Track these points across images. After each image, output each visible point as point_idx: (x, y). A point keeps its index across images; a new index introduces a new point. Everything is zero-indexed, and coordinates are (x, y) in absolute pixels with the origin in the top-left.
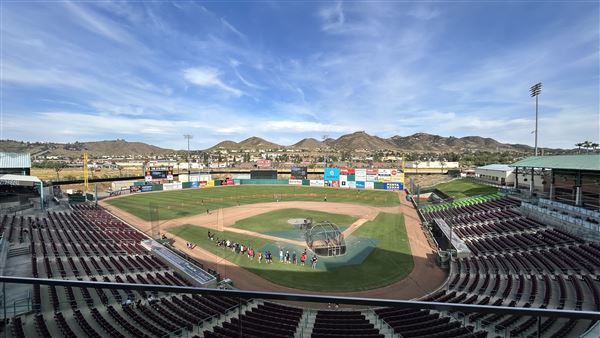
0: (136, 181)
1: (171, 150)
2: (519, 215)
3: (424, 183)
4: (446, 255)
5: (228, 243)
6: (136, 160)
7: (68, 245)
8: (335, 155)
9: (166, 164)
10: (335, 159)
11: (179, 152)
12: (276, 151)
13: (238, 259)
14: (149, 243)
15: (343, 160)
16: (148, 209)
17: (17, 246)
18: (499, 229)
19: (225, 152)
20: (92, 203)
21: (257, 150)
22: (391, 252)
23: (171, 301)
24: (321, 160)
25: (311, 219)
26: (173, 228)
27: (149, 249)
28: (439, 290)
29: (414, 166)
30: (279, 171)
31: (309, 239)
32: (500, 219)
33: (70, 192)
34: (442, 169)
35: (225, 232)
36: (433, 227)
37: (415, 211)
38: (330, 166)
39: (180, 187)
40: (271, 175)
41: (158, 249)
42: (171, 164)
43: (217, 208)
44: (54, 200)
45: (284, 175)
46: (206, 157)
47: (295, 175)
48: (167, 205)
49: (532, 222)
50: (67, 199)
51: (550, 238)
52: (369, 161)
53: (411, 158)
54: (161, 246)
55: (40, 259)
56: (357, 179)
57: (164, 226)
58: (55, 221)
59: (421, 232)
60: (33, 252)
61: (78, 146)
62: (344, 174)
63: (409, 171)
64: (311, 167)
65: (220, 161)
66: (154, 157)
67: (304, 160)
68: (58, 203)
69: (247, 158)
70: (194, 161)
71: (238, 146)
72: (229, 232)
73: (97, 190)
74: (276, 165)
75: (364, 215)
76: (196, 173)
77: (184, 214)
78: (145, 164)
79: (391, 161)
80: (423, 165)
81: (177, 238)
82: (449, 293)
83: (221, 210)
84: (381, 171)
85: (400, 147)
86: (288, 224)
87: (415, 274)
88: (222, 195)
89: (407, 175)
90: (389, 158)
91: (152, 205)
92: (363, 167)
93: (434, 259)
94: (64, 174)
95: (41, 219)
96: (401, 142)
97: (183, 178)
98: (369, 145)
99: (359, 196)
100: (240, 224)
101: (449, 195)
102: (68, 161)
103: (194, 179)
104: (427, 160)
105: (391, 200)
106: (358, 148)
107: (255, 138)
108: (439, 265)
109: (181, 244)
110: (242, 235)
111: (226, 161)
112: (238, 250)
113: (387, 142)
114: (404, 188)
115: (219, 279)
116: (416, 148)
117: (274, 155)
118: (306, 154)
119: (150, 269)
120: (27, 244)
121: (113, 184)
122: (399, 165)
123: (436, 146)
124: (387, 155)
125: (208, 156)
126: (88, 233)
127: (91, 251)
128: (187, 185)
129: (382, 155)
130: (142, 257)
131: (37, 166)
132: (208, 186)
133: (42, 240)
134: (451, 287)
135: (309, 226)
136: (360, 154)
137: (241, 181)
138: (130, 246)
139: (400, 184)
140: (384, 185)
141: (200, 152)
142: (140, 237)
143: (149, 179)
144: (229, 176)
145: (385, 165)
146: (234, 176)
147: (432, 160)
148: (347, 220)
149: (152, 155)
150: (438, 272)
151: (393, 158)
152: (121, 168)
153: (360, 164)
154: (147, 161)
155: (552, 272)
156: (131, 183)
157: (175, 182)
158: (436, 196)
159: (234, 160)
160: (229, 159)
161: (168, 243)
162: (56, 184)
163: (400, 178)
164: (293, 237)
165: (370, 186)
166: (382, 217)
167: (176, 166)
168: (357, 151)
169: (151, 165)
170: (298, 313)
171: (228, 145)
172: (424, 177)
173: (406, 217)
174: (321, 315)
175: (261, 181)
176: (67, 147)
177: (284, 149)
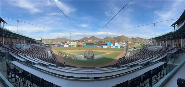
39: (68, 46)
40: (92, 44)
50: (45, 46)
56: (116, 46)
71: (88, 39)
84: (122, 43)
98: (125, 39)
113: (130, 39)
132: (74, 46)
139: (127, 47)
141: (78, 40)
143: (61, 44)
146: (82, 45)
165: (119, 47)
175: (89, 46)
177: (101, 40)
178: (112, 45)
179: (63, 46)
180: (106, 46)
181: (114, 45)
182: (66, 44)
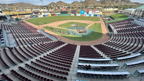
0: (31, 15)
1: (37, 6)
2: (133, 23)
3: (108, 15)
4: (111, 33)
6: (29, 8)
7: (20, 31)
8: (83, 6)
9: (37, 10)
10: (83, 8)
11: (40, 6)
12: (66, 5)
13: (61, 34)
14: (39, 31)
15: (85, 8)
17: (7, 31)
18: (126, 27)
19: (53, 6)
20: (22, 21)
21: (61, 5)
22: (97, 33)
23: (47, 43)
24: (79, 8)
27: (39, 32)
28: (108, 41)
29: (105, 10)
30: (68, 11)
31: (77, 29)
32: (127, 24)
33: (15, 18)
34: (113, 11)
36: (108, 26)
38: (82, 10)
39: (43, 16)
40: (66, 12)
41: (41, 32)
44: (12, 20)
45: (69, 13)
46: (48, 8)
47: (72, 13)
48: (41, 21)
49: (136, 25)
50: (15, 20)
51: (139, 29)
52: (93, 8)
53: (104, 8)
55: (14, 34)
57: (41, 27)
58: (14, 25)
59: (105, 28)
60: (12, 33)
61: (12, 5)
62: (86, 12)
63: (103, 11)
64: (77, 10)
65: (51, 9)
67: (74, 8)
68: (13, 21)
69: (59, 8)
70: (45, 9)
71: (56, 4)
72: (57, 28)
73: (22, 17)
75: (91, 23)
76: (46, 12)
77: (46, 23)
78: (32, 10)
79: (98, 8)
80: (108, 9)
81: (45, 29)
82: (111, 42)
83: (55, 22)
84: (96, 11)
85: (102, 4)
86: (72, 26)
87: (103, 37)
88: (54, 18)
90: (98, 7)
91: (37, 21)
92: (91, 10)
93: (108, 34)
94: (11, 13)
95: (10, 25)
97: (43, 14)
98: (93, 3)
99: (89, 18)
100: (59, 26)
101: (114, 18)
102: (11, 9)
103: (46, 14)
104: (109, 8)
105: (98, 20)
106: (90, 4)
107: (60, 1)
108: (109, 35)
109: (46, 31)
110: (60, 28)
111: (53, 9)
113: (98, 2)
114: (102, 16)
115: (57, 39)
116: (106, 4)
117: (66, 7)
118: (75, 6)
119: (41, 37)
120: (10, 31)
121: (25, 15)
123: (112, 3)
124: (98, 6)
125: (48, 7)
126: (23, 28)
127: (26, 33)
128: (44, 16)
129: (96, 6)
130: (38, 34)
131: (3, 11)
132: (50, 16)
133: (13, 30)
134: (111, 40)
135: (77, 26)
137: (58, 15)
138: (34, 31)
139: (101, 15)
140: (96, 15)
141: (46, 6)
142: (36, 29)
143: (34, 14)
145: (97, 9)
146: (56, 13)
147: (110, 8)
148: (86, 25)
149: (33, 7)
150: (108, 37)
151: (99, 7)
152: (26, 11)
155: (137, 37)
156: (29, 15)
157: (41, 15)
158: (110, 18)
159: (55, 8)
160: (54, 8)
161: (43, 31)
162: (11, 16)
163: (101, 13)
164: (73, 29)
165: (92, 16)
166: (95, 24)
167: (40, 11)
168: (89, 5)
169: (33, 10)
170: (76, 46)
171: (53, 3)
172: (108, 13)
173: (101, 24)
174: (81, 46)
175: (63, 14)
176: (9, 5)
177: (69, 5)
178: (86, 13)
179: (37, 17)
180: (80, 14)
181: (88, 13)
182: (39, 14)
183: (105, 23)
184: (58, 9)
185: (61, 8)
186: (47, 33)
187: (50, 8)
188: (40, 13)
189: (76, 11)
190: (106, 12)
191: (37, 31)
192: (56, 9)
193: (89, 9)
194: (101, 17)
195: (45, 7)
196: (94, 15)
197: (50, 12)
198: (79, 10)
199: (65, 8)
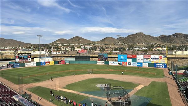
0: (10, 61)
3: (180, 64)
5: (62, 98)
6: (11, 49)
8: (124, 47)
9: (27, 52)
10: (124, 49)
11: (34, 45)
12: (89, 44)
14: (17, 97)
16: (17, 77)
19: (61, 45)
21: (79, 44)
24: (116, 50)
25: (110, 84)
26: (31, 89)
27: (17, 100)
29: (174, 53)
30: (91, 56)
31: (109, 96)
35: (60, 91)
36: (186, 91)
37: (174, 81)
38: (122, 53)
39: (35, 65)
40: (87, 58)
41: (22, 100)
42: (30, 52)
43: (56, 77)
45: (94, 59)
46: (50, 48)
47: (101, 58)
48: (28, 75)
52: (145, 51)
53: (172, 49)
54: (24, 99)
56: (138, 61)
57: (26, 87)
59: (178, 94)
62: (130, 58)
64: (110, 54)
65: (57, 50)
66: (21, 48)
67: (106, 50)
69: (73, 48)
70: (43, 50)
71: (67, 41)
72: (62, 91)
74: (89, 52)
76: (44, 57)
77: (37, 80)
78: (16, 52)
79: (159, 50)
80: (179, 53)
81: (33, 94)
83: (58, 78)
84: (152, 56)
85: (165, 42)
86: (97, 87)
89: (169, 59)
90: (158, 48)
91: (19, 75)
92: (142, 54)
96: (165, 39)
97: (37, 60)
98: (145, 41)
99: (139, 71)
100: (68, 87)
103: (43, 60)
104: (182, 50)
105: (159, 74)
106: (138, 43)
107: (77, 37)
110: (70, 93)
111: (61, 50)
112: (67, 102)
113: (157, 39)
114: (167, 66)
116: (175, 42)
117: (88, 47)
118: (107, 46)
122: (163, 52)
124: (157, 47)
128: (38, 64)
129: (153, 47)
132: (51, 64)
135: (108, 88)
136: (140, 46)
137: (70, 62)
138: (7, 98)
139: (164, 64)
140: (155, 65)
141: (46, 45)
142: (12, 93)
143: (17, 60)
144: (62, 59)
145: (155, 52)
146: (65, 59)
147: (185, 50)
148: (132, 85)
149: (19, 46)
151: (161, 49)
152: (2, 54)
153: (140, 52)
154: (16, 50)
156: (8, 62)
157: (32, 62)
159: (66, 49)
160: (63, 49)
161: (28, 97)
163: (165, 61)
165: (146, 65)
166: (153, 84)
167: (32, 53)
169: (19, 52)
171: (62, 41)
172: (180, 60)
173: (168, 84)
175: (81, 62)
177: (94, 43)
178: (129, 60)
179: (24, 65)
180: (117, 62)
181: (134, 60)
182: (29, 59)
183: (176, 82)
184: (72, 50)
185: (77, 49)
186: (34, 104)
187: (55, 48)
188: (32, 58)
189: (109, 56)
190: (175, 58)
191: (14, 97)
192: (67, 51)
193: (137, 52)
194: (167, 69)
195: (44, 48)
196: (149, 64)
197: (52, 57)
198: (116, 54)
199: (85, 49)
